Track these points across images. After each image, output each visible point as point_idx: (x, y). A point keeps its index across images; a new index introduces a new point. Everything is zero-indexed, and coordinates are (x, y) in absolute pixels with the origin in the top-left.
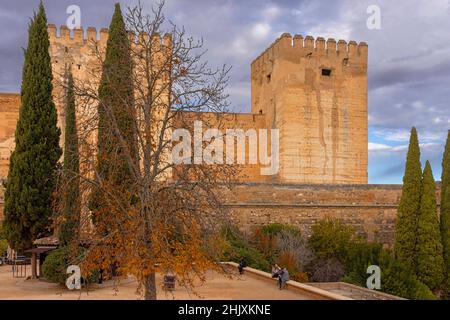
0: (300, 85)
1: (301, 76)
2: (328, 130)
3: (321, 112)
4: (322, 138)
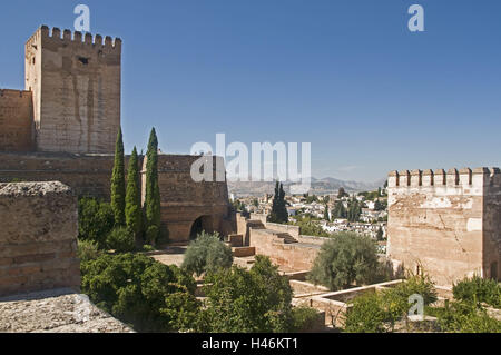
0: (58, 70)
2: (84, 109)
3: (77, 93)
4: (77, 115)
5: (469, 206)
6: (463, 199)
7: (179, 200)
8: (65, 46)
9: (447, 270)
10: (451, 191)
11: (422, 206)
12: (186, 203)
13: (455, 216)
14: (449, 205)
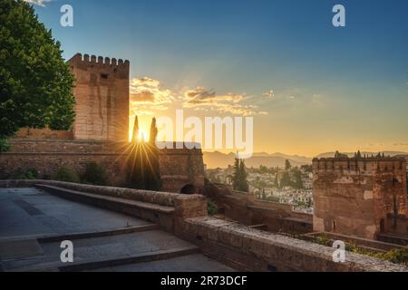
0: (87, 83)
1: (88, 78)
2: (104, 109)
3: (100, 98)
4: (100, 114)
5: (365, 182)
6: (361, 178)
7: (172, 174)
8: (92, 66)
9: (352, 226)
10: (353, 173)
11: (335, 182)
12: (175, 176)
13: (356, 189)
14: (352, 182)
